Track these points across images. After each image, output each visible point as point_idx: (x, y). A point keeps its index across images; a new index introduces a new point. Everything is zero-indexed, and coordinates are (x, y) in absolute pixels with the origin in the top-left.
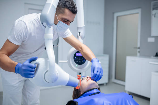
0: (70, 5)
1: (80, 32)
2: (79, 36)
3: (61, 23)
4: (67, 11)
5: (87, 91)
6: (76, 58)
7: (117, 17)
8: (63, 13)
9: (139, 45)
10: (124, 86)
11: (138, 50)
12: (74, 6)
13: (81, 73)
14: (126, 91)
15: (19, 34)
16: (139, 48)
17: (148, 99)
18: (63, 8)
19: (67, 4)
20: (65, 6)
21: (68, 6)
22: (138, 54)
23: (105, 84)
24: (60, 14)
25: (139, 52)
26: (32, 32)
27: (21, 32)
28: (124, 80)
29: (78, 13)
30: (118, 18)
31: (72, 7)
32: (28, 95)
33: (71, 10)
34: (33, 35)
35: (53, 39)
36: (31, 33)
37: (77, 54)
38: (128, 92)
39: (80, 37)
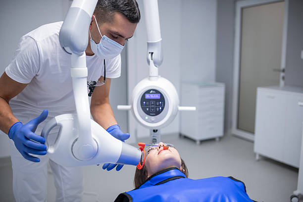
0: (125, 5)
1: (152, 53)
2: (150, 60)
3: (106, 41)
4: (118, 17)
5: (157, 173)
6: (144, 103)
7: (242, 9)
8: (111, 21)
9: (283, 66)
10: (253, 142)
11: (282, 74)
12: (133, 7)
13: (157, 131)
14: (255, 154)
15: (25, 62)
16: (283, 71)
17: (296, 170)
18: (111, 11)
19: (120, 4)
20: (116, 7)
21: (121, 8)
22: (282, 83)
23: (217, 139)
24: (104, 22)
25: (283, 78)
26: (49, 58)
27: (28, 60)
28: (252, 132)
29: (140, 21)
30: (244, 10)
31: (129, 10)
32: (62, 173)
33: (126, 16)
34: (51, 63)
35: (87, 77)
36: (47, 61)
37: (147, 96)
38: (260, 156)
39: (151, 62)
